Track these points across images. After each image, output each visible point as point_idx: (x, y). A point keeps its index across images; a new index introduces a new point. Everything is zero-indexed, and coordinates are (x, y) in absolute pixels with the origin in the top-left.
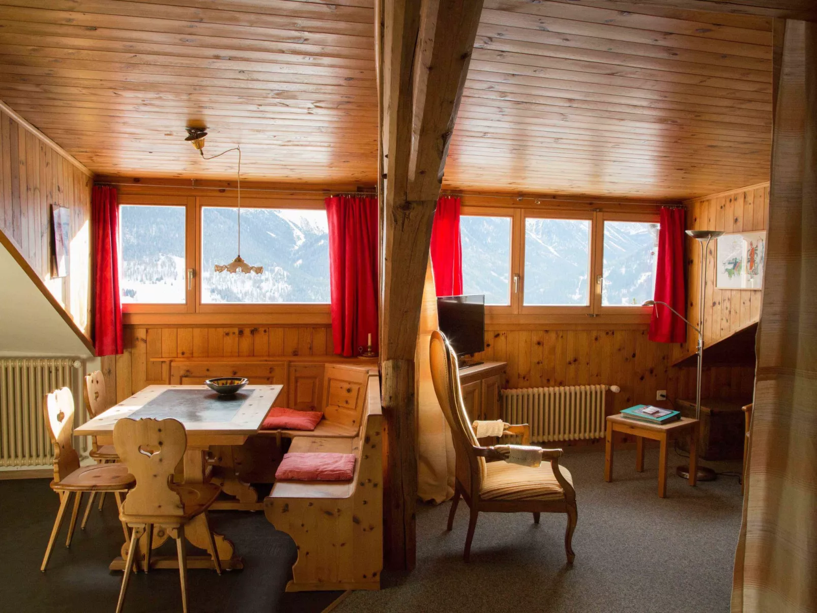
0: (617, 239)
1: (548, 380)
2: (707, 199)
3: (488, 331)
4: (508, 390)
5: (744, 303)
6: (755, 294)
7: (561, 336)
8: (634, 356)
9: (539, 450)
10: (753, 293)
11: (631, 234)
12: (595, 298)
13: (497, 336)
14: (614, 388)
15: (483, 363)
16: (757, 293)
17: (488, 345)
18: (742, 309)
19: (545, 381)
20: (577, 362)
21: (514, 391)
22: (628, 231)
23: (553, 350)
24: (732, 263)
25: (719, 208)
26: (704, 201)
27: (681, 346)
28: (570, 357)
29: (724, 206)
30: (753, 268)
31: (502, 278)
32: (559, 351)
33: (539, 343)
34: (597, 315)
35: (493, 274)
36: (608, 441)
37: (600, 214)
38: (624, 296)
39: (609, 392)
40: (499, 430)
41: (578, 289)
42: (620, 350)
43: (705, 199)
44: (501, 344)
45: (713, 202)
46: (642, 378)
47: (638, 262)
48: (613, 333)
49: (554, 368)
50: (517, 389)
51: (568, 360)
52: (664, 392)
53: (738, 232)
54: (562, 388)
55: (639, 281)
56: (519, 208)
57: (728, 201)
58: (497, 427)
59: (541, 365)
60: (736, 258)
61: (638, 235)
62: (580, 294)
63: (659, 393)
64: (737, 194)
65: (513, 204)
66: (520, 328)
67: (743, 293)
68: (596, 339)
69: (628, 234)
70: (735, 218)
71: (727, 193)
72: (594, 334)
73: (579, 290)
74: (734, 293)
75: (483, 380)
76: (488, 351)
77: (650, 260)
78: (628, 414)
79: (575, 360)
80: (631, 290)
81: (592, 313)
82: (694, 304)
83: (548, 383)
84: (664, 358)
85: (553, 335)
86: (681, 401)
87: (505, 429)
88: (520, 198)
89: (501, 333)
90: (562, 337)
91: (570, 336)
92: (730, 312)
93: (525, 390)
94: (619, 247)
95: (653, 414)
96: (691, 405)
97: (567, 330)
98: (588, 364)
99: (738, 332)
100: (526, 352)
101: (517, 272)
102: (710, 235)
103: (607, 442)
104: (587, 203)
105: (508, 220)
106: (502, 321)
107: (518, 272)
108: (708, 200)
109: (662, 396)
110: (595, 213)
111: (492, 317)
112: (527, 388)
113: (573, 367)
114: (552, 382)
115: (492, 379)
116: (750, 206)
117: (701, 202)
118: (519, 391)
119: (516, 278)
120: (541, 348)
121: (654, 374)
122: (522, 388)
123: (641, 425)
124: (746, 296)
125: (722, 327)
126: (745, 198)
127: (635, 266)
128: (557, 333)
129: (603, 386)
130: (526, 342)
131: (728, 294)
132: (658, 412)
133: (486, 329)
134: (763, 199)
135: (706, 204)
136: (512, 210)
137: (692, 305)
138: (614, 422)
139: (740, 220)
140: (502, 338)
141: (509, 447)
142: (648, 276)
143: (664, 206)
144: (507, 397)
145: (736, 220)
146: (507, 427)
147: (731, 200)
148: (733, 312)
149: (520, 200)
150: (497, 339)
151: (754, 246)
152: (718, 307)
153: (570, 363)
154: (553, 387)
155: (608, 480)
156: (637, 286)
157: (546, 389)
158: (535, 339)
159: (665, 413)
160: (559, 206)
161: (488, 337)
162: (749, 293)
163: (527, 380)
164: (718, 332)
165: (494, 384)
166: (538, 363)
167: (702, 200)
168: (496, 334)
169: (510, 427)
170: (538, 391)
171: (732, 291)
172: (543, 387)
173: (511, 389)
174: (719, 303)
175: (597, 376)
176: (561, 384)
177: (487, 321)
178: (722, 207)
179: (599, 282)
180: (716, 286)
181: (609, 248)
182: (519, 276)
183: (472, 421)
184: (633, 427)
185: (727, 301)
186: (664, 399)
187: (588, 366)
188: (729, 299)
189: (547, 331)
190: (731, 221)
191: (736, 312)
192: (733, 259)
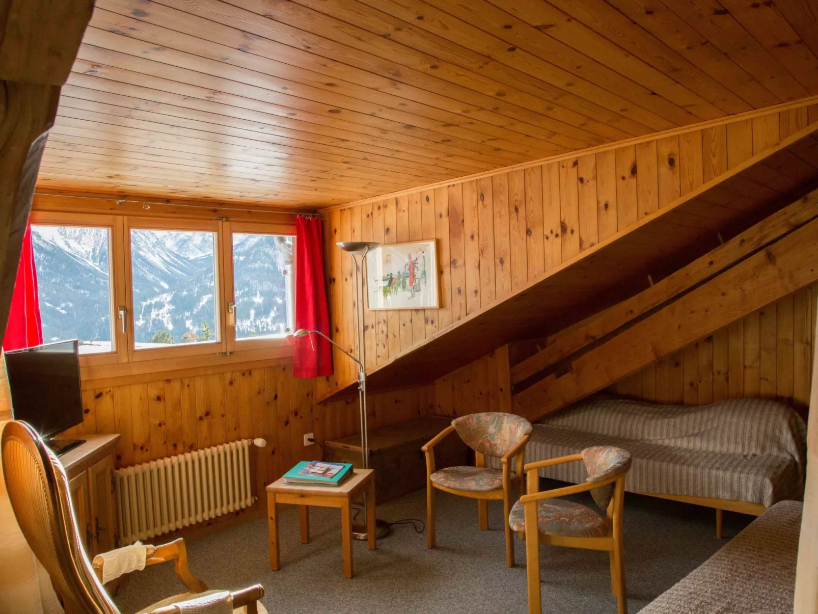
0: (177, 264)
1: (175, 445)
2: (351, 206)
3: (85, 391)
4: (121, 469)
5: (404, 325)
6: (417, 313)
7: (186, 385)
8: (276, 397)
9: (227, 598)
10: (414, 313)
11: (190, 259)
12: (227, 331)
13: (99, 396)
14: (259, 442)
15: (85, 441)
16: (419, 312)
17: (87, 411)
18: (402, 333)
19: (171, 448)
20: (209, 417)
21: (130, 470)
22: (186, 256)
23: (178, 405)
24: (386, 280)
25: (364, 217)
26: (344, 210)
27: (328, 379)
28: (200, 412)
29: (371, 214)
30: (414, 284)
31: (58, 309)
32: (186, 405)
33: (159, 398)
34: (231, 353)
35: (48, 305)
36: (272, 518)
37: (226, 224)
38: (188, 318)
39: (253, 448)
40: (139, 561)
41: (141, 315)
42: (259, 393)
43: (345, 208)
44: (106, 407)
45: (357, 211)
46: (287, 423)
47: (199, 285)
48: (250, 373)
49: (181, 428)
50: (133, 465)
51: (199, 414)
52: (311, 436)
53: (391, 244)
54: (195, 454)
55: (201, 304)
56: (121, 215)
57: (376, 208)
58: (135, 558)
59: (163, 427)
60: (391, 274)
61: (196, 260)
62: (143, 319)
63: (306, 437)
64: (388, 200)
65: (111, 209)
66: (133, 380)
67: (402, 313)
68: (231, 383)
69: (187, 259)
70: (386, 228)
71: (375, 200)
72: (228, 377)
73: (143, 316)
74: (390, 314)
75: (90, 469)
76: (88, 419)
77: (210, 283)
78: (292, 478)
79: (207, 414)
80: (194, 313)
81: (224, 351)
82: (340, 329)
83: (174, 449)
84: (308, 395)
85: (176, 385)
86: (330, 443)
87: (148, 557)
88: (121, 201)
89: (104, 391)
90: (188, 386)
91: (199, 384)
92: (387, 336)
93: (146, 466)
94: (180, 272)
95: (324, 474)
96: (345, 447)
97: (194, 377)
98: (223, 416)
99: (399, 359)
100: (142, 413)
101: (122, 303)
102: (367, 247)
103: (269, 520)
104: (210, 210)
105: (104, 233)
106: (105, 374)
107: (124, 304)
108: (350, 208)
109: (310, 440)
110: (220, 223)
111: (90, 370)
112: (148, 462)
113: (205, 423)
114: (180, 448)
115: (101, 465)
116: (404, 214)
117: (341, 210)
118: (138, 468)
119: (122, 313)
120: (161, 404)
121: (299, 416)
122: (140, 464)
123: (315, 491)
124: (407, 316)
125: (378, 354)
126: (397, 204)
127: (196, 289)
128: (182, 382)
129: (245, 442)
130: (141, 398)
131: (383, 316)
132: (328, 469)
133: (83, 388)
134: (420, 205)
135: (348, 212)
136: (111, 217)
137: (337, 330)
138: (277, 492)
139: (393, 230)
140: (107, 399)
141: (177, 608)
142: (209, 298)
143: (300, 215)
144: (121, 480)
145: (387, 231)
146: (151, 552)
147: (379, 208)
148: (391, 336)
149: (121, 203)
150: (99, 399)
151: (413, 259)
152: (371, 332)
153: (201, 418)
154: (183, 453)
155: (276, 569)
156: (200, 308)
157: (174, 459)
158: (153, 392)
159: (337, 469)
160: (174, 213)
161: (87, 399)
162: (409, 313)
163: (147, 450)
164: (374, 360)
165: (104, 471)
166: (160, 425)
167: (343, 208)
168: (98, 393)
169: (156, 551)
170: (164, 463)
171: (388, 312)
172: (169, 457)
173: (125, 467)
174: (373, 327)
175: (235, 429)
176: (192, 448)
177: (83, 377)
178: (368, 216)
179: (230, 311)
180: (368, 308)
181: (170, 273)
182: (125, 309)
183: (91, 558)
184: (302, 495)
185: (382, 323)
186: (313, 443)
187: (224, 418)
188: (384, 321)
189: (168, 381)
190: (382, 232)
191: (395, 336)
192: (388, 275)
